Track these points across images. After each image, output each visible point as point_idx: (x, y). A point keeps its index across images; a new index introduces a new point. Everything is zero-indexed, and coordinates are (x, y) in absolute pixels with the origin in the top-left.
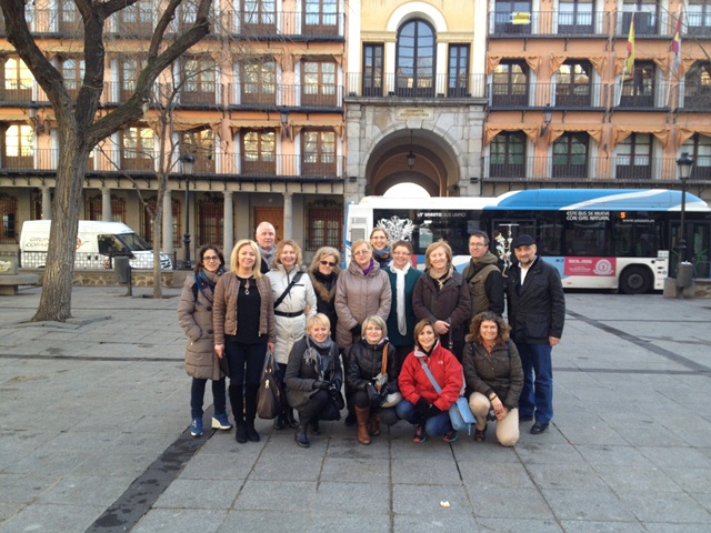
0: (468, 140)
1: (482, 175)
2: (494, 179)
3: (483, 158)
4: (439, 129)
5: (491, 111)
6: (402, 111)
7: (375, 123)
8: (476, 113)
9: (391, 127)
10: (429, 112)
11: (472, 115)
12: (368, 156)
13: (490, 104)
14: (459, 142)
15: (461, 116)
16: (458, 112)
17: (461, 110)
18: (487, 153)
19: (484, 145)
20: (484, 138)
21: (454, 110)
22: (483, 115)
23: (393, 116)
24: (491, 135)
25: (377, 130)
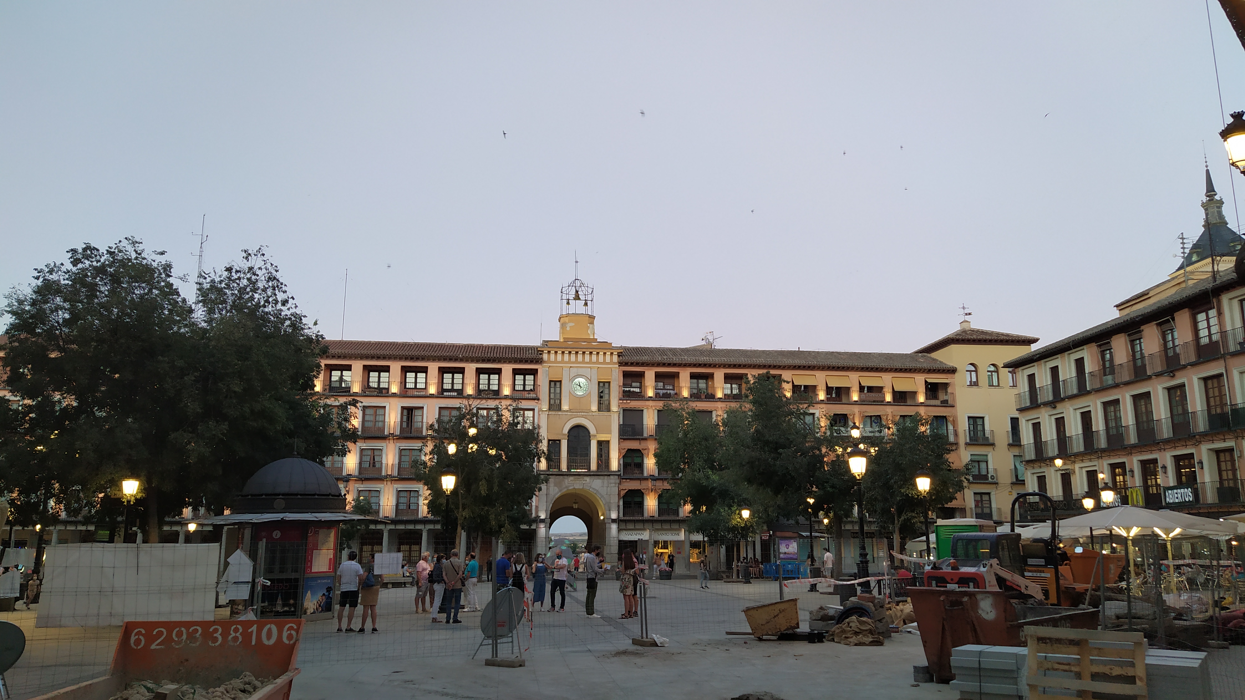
0: (610, 495)
1: (619, 516)
2: (626, 518)
3: (619, 506)
4: (593, 489)
5: (623, 479)
6: (571, 478)
7: (555, 485)
8: (614, 480)
9: (565, 488)
10: (588, 479)
11: (612, 481)
12: (551, 505)
13: (622, 475)
14: (605, 496)
15: (606, 481)
16: (604, 479)
17: (606, 477)
18: (621, 503)
19: (619, 499)
20: (619, 494)
21: (602, 477)
22: (618, 481)
23: (566, 481)
24: (623, 493)
25: (557, 489)
